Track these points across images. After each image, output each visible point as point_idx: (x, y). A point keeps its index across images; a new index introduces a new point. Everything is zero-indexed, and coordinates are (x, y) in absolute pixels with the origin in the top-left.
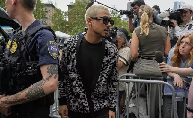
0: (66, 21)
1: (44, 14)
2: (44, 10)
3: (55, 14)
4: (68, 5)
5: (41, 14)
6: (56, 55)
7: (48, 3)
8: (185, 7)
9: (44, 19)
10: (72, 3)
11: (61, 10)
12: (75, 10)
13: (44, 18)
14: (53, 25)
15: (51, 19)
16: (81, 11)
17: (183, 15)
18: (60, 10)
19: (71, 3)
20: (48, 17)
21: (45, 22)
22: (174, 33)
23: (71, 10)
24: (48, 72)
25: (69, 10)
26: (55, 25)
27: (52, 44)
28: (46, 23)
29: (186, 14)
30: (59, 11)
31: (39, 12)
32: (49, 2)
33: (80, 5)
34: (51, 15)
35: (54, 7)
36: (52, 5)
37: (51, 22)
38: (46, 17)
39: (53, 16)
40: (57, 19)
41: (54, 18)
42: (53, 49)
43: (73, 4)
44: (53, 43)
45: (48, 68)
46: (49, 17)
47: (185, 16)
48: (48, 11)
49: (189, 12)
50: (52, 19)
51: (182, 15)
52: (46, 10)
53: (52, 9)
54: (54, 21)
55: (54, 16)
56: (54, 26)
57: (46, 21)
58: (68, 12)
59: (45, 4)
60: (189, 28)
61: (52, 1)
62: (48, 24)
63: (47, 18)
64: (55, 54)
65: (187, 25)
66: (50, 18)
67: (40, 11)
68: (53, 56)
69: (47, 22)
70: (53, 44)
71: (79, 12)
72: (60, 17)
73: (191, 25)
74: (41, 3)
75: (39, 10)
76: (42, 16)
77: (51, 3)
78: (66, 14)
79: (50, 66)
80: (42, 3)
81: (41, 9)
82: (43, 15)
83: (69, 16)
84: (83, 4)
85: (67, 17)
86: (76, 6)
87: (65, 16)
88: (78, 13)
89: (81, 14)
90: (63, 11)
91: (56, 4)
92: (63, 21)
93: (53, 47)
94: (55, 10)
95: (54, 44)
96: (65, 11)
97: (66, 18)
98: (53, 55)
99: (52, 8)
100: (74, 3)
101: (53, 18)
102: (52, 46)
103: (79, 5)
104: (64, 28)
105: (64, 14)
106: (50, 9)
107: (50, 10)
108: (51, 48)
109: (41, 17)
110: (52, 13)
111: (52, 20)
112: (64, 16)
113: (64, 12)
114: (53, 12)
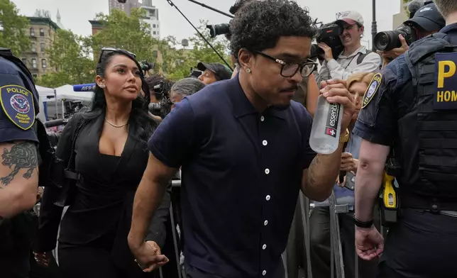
0: (88, 60)
1: (27, 44)
2: (27, 33)
3: (57, 43)
4: (90, 21)
5: (20, 44)
6: (29, 118)
7: (37, 16)
8: (348, 17)
9: (29, 56)
10: (101, 15)
11: (74, 33)
12: (111, 32)
13: (28, 53)
14: (54, 70)
15: (47, 56)
16: (125, 35)
17: (345, 32)
18: (71, 34)
19: (97, 16)
20: (39, 51)
21: (32, 64)
22: (329, 74)
23: (99, 32)
24: (4, 163)
25: (93, 33)
26: (60, 71)
27: (12, 94)
28: (35, 66)
29: (350, 32)
30: (67, 37)
31: (13, 38)
32: (39, 12)
33: (123, 20)
34: (48, 45)
35: (55, 27)
36: (47, 21)
37: (48, 64)
38: (34, 50)
39: (53, 49)
40: (63, 56)
41: (57, 54)
42: (16, 103)
43: (104, 19)
44: (16, 90)
45: (5, 153)
46: (42, 50)
47: (348, 35)
48: (38, 35)
49: (356, 28)
50: (49, 55)
51: (342, 33)
52: (33, 34)
53: (49, 31)
54: (57, 61)
55: (56, 47)
56: (57, 75)
57: (34, 62)
58: (93, 39)
59: (28, 18)
60: (359, 62)
61: (47, 12)
62: (40, 68)
63: (35, 54)
64: (26, 116)
65: (354, 54)
66: (43, 54)
67: (15, 35)
68: (19, 123)
69: (37, 65)
70: (16, 93)
71: (122, 38)
72: (72, 50)
73: (361, 54)
74: (17, 16)
75: (13, 34)
76: (22, 47)
77: (44, 17)
78: (87, 43)
79: (9, 148)
80: (18, 14)
81: (16, 32)
82: (26, 47)
83: (96, 47)
84: (128, 17)
85: (91, 49)
86: (112, 22)
87: (84, 48)
88: (119, 39)
89: (126, 43)
90: (79, 35)
91: (59, 18)
92: (81, 60)
93: (19, 100)
94: (57, 34)
95: (21, 91)
96: (83, 37)
97: (88, 52)
98: (17, 120)
99: (48, 28)
100: (106, 16)
101: (54, 54)
102: (13, 97)
103: (119, 19)
104: (85, 78)
105: (81, 43)
106: (42, 31)
107: (42, 34)
108: (12, 103)
109: (20, 53)
110: (49, 41)
111: (51, 57)
112: (81, 47)
113: (81, 39)
114: (53, 39)
